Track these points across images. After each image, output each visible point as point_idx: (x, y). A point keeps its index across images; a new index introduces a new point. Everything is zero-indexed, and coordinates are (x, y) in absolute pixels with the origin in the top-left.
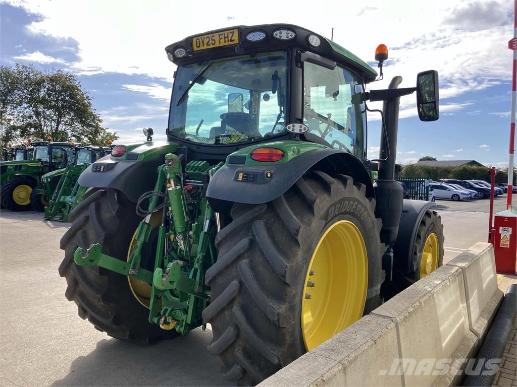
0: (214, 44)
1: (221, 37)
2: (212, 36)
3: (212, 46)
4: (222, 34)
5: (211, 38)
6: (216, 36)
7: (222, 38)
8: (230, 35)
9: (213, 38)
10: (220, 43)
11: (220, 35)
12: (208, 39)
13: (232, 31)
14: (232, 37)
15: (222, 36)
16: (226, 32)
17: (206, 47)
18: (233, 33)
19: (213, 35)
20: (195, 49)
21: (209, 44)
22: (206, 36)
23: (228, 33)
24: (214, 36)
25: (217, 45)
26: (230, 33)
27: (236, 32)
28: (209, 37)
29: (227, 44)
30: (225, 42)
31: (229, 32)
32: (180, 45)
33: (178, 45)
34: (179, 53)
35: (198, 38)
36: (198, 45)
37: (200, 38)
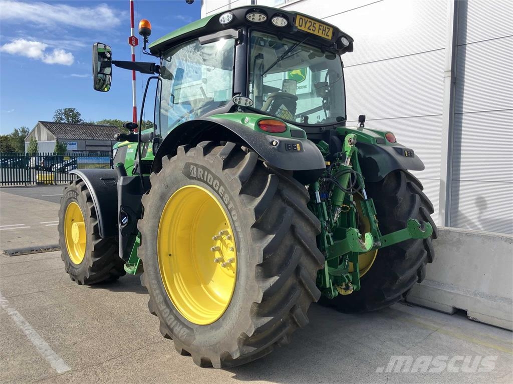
0: (314, 31)
1: (321, 27)
3: (311, 32)
4: (322, 26)
5: (312, 24)
6: (317, 26)
7: (321, 29)
10: (318, 32)
13: (329, 27)
14: (328, 32)
16: (325, 26)
17: (306, 30)
18: (329, 29)
19: (315, 22)
20: (297, 26)
21: (310, 28)
22: (309, 20)
23: (326, 28)
24: (315, 24)
25: (316, 33)
27: (331, 30)
28: (311, 22)
29: (323, 36)
30: (322, 34)
31: (327, 26)
32: (283, 14)
33: (281, 14)
34: (279, 22)
35: (302, 17)
36: (301, 25)
37: (304, 18)
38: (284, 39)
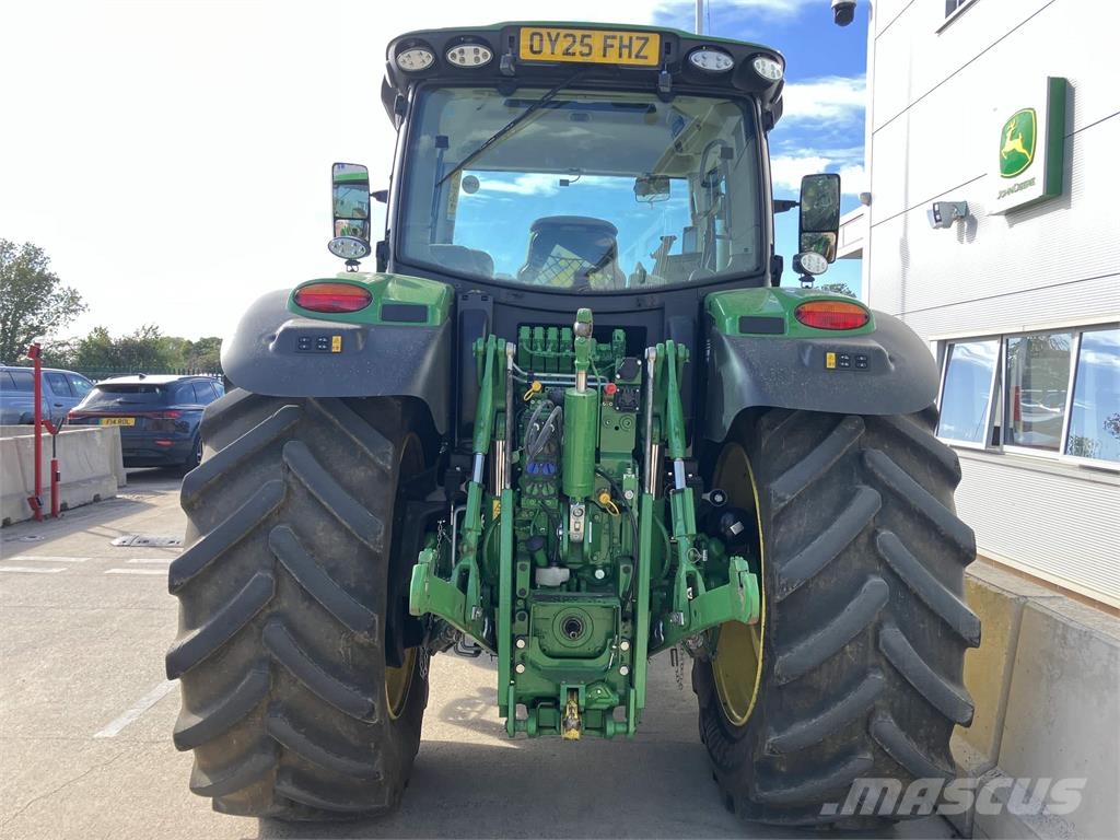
0: (588, 55)
1: (609, 42)
2: (584, 37)
3: (578, 59)
4: (614, 37)
5: (578, 39)
6: (597, 39)
7: (612, 46)
8: (636, 45)
9: (586, 41)
10: (604, 56)
11: (606, 38)
12: (570, 39)
13: (645, 35)
14: (641, 49)
15: (616, 43)
16: (626, 36)
17: (559, 57)
18: (647, 40)
19: (588, 33)
20: (525, 54)
21: (572, 51)
22: (563, 32)
23: (631, 39)
24: (589, 36)
25: (596, 58)
26: (638, 38)
27: (655, 40)
28: (574, 37)
29: (625, 60)
30: (620, 56)
31: (635, 35)
32: (473, 37)
33: (469, 36)
34: (470, 57)
35: (538, 30)
36: (536, 48)
37: (544, 31)
38: (520, 90)
